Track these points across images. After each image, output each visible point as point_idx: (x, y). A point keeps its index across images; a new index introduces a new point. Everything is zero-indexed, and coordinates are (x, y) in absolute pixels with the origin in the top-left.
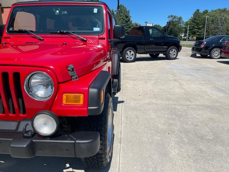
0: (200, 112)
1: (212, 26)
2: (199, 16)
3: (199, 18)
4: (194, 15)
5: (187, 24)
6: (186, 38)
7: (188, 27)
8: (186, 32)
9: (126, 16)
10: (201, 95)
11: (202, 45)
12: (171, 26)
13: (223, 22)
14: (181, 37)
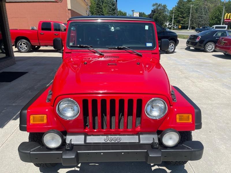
0: (224, 111)
1: (197, 15)
2: (183, 4)
3: (183, 7)
4: (178, 3)
5: (172, 12)
6: (171, 27)
7: (173, 16)
8: (170, 21)
9: (112, 3)
10: (216, 93)
11: (197, 40)
12: (156, 15)
13: (207, 11)
14: (166, 25)
